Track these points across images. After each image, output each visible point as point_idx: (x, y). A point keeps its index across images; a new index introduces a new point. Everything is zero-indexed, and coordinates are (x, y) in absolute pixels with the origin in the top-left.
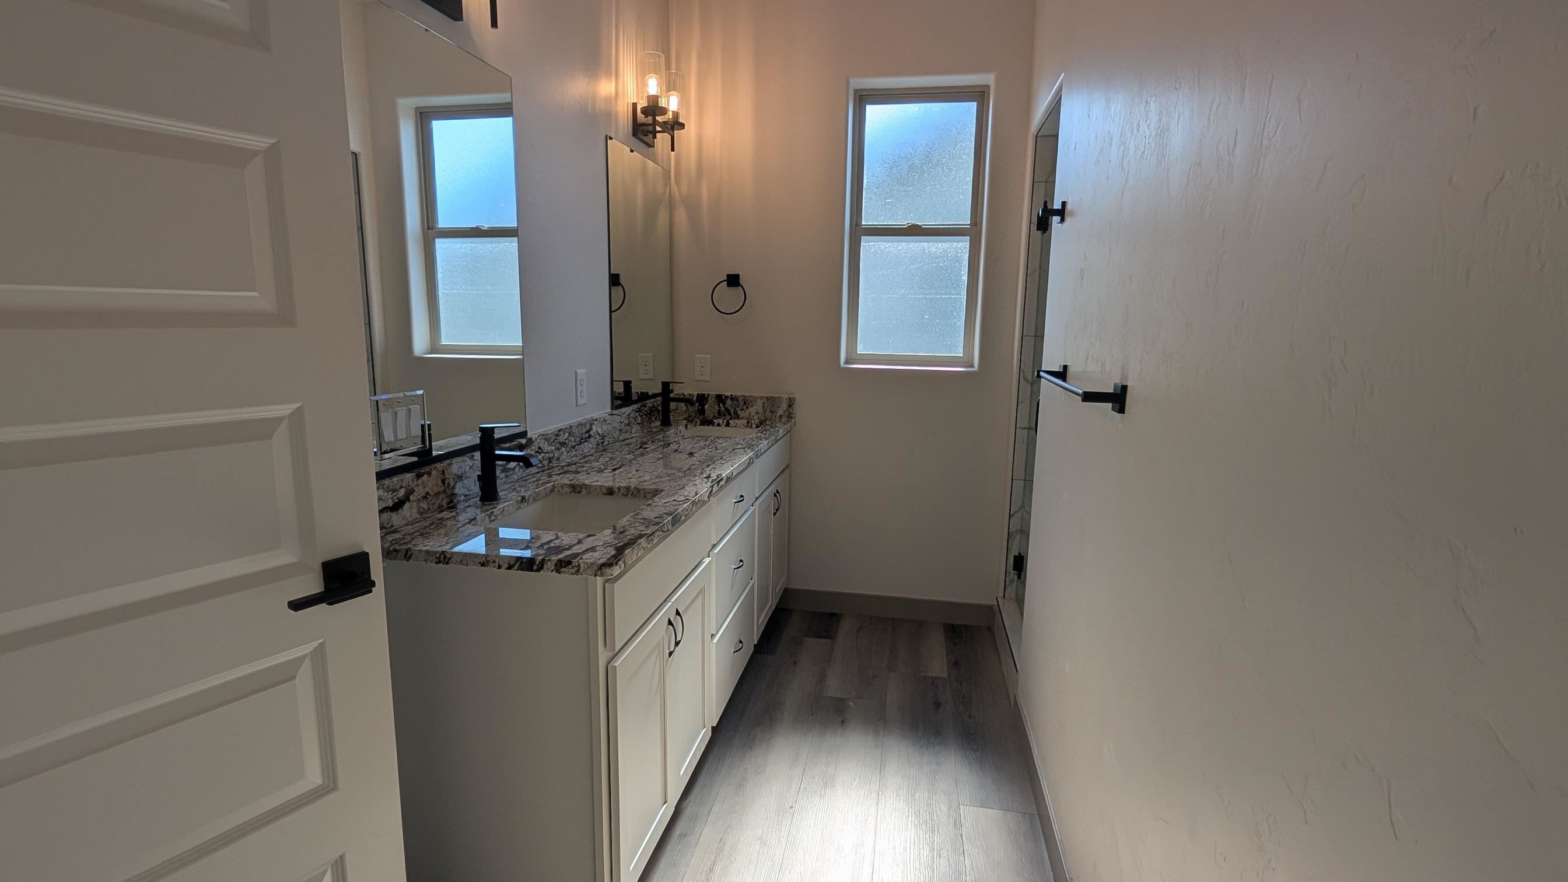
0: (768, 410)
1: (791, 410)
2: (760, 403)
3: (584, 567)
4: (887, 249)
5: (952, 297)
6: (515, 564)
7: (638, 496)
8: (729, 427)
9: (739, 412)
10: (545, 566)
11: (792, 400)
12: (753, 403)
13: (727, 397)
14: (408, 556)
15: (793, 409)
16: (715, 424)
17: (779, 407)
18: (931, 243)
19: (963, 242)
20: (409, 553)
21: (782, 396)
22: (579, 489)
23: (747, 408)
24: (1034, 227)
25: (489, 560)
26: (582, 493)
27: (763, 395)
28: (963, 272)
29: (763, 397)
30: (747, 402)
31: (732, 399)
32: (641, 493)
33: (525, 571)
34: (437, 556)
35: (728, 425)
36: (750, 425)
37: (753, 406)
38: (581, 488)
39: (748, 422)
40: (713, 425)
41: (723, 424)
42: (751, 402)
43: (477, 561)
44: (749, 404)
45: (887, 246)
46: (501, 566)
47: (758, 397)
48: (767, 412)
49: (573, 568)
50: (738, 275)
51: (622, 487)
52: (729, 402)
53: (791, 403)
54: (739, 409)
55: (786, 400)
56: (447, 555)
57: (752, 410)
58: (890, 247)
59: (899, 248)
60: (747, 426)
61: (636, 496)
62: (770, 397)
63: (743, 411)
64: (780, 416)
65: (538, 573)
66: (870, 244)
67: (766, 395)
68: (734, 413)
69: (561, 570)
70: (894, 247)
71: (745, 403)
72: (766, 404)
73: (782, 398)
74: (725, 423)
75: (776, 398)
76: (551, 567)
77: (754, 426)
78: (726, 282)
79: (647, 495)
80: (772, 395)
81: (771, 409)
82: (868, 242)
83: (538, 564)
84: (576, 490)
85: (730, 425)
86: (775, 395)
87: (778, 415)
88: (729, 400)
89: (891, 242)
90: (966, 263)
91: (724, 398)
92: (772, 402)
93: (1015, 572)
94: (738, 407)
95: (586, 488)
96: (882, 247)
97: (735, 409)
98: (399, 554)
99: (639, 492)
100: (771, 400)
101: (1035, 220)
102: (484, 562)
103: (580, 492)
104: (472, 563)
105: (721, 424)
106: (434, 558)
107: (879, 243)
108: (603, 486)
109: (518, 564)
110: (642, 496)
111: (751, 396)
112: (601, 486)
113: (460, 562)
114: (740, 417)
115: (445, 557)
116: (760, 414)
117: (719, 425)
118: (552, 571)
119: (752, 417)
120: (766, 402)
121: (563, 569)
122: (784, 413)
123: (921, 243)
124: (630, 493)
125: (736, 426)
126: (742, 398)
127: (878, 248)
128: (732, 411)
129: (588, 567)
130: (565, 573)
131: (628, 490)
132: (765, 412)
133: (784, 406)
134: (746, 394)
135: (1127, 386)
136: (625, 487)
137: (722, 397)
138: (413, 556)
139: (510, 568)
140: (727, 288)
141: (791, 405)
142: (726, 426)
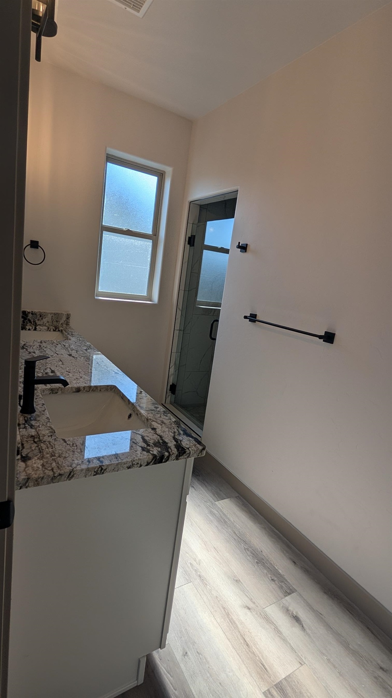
0: (55, 320)
1: (68, 321)
2: (50, 316)
3: (193, 453)
4: (115, 240)
5: (143, 267)
6: (151, 462)
7: (96, 390)
8: (36, 330)
9: (36, 321)
10: (170, 458)
11: (69, 315)
12: (45, 316)
13: (29, 313)
14: (71, 476)
15: (69, 320)
16: (27, 329)
17: (61, 319)
18: (136, 241)
19: (149, 242)
20: (72, 474)
21: (63, 313)
22: (56, 391)
23: (42, 319)
24: (187, 243)
25: (134, 464)
26: (58, 393)
27: (52, 312)
28: (148, 257)
29: (52, 313)
30: (42, 316)
31: (32, 314)
32: (98, 389)
33: (157, 464)
34: (96, 470)
35: (35, 329)
36: (49, 330)
37: (45, 318)
38: (58, 390)
39: (48, 328)
40: (26, 330)
41: (32, 329)
42: (44, 316)
43: (126, 466)
44: (43, 317)
45: (115, 238)
46: (142, 465)
47: (49, 313)
48: (54, 322)
49: (186, 455)
50: (38, 241)
51: (86, 387)
52: (30, 315)
53: (68, 317)
54: (36, 320)
55: (66, 315)
56: (103, 467)
57: (45, 320)
58: (116, 239)
59: (121, 240)
60: (48, 330)
61: (95, 391)
62: (56, 313)
63: (39, 321)
64: (62, 324)
65: (165, 463)
66: (107, 236)
67: (54, 312)
68: (33, 322)
69: (179, 458)
70: (118, 239)
71: (41, 316)
72: (53, 317)
73: (64, 314)
74: (34, 328)
75: (60, 314)
76: (174, 458)
77: (52, 330)
78: (30, 246)
79: (101, 390)
80: (57, 312)
81: (57, 320)
82: (106, 235)
83: (166, 458)
84: (54, 392)
85: (37, 330)
86: (59, 312)
87: (60, 323)
88: (30, 314)
89: (117, 237)
90: (150, 252)
91: (27, 313)
92: (57, 316)
93: (170, 392)
94: (36, 318)
95: (61, 390)
96: (113, 238)
97: (34, 319)
98: (63, 477)
99: (97, 388)
100: (57, 315)
101: (187, 239)
102: (130, 466)
103: (56, 393)
104: (122, 469)
105: (31, 329)
106: (93, 472)
107: (111, 236)
108: (74, 387)
109: (153, 461)
110: (99, 391)
111: (45, 313)
112: (72, 387)
113: (113, 469)
114: (37, 324)
115: (102, 469)
116: (50, 323)
117: (29, 330)
118: (174, 460)
119: (44, 324)
120: (53, 316)
121: (180, 457)
122: (64, 322)
123: (131, 240)
124: (91, 390)
125: (40, 330)
126: (39, 313)
127: (110, 238)
128: (32, 321)
129: (195, 453)
130: (181, 459)
131: (90, 388)
132: (52, 322)
133: (64, 318)
134: (42, 311)
135: (335, 334)
136: (88, 387)
137: (26, 312)
138: (75, 475)
139: (148, 464)
140: (30, 248)
141: (68, 318)
142: (34, 330)
